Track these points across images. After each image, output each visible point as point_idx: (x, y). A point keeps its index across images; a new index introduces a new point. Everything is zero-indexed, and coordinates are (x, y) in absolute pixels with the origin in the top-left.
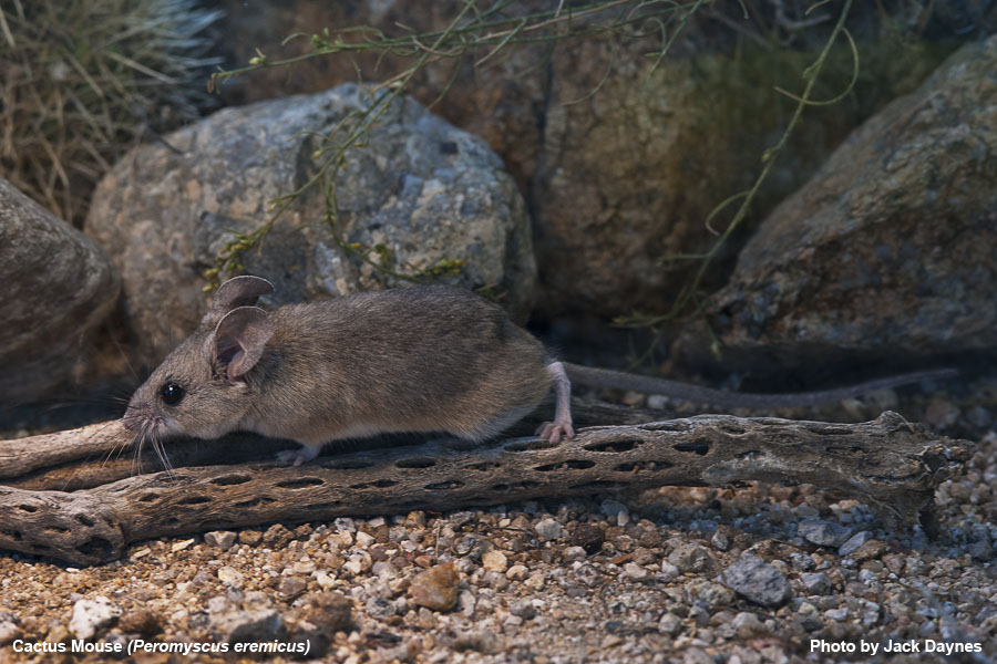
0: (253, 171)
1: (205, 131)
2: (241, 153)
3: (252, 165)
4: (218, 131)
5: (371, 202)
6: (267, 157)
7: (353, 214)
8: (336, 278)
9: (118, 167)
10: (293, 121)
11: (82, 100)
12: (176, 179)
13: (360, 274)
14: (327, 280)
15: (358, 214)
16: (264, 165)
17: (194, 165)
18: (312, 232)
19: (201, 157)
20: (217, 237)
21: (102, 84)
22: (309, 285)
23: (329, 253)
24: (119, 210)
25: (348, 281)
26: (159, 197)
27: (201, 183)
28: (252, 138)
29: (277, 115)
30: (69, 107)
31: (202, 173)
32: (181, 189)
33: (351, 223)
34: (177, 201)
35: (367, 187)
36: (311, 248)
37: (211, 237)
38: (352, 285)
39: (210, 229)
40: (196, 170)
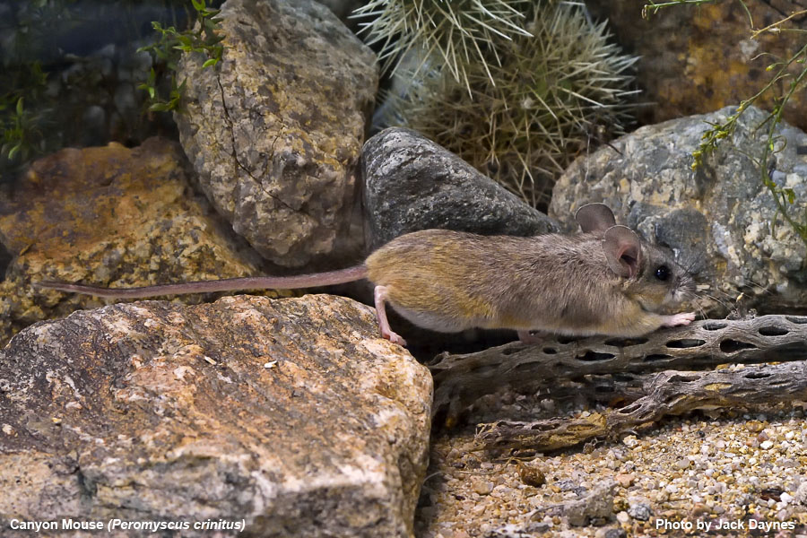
0: (667, 171)
1: (631, 142)
2: (657, 158)
3: (665, 168)
4: (640, 142)
5: (749, 191)
6: (676, 162)
7: (737, 200)
8: (727, 246)
9: (570, 170)
10: (693, 135)
11: (543, 123)
12: (612, 178)
13: (744, 242)
14: (721, 248)
15: (741, 200)
16: (674, 168)
17: (624, 168)
18: (709, 214)
19: (629, 162)
20: (643, 219)
21: (556, 111)
22: (709, 251)
23: (722, 228)
24: (572, 200)
25: (735, 248)
26: (600, 191)
27: (629, 181)
28: (665, 147)
29: (680, 131)
30: (534, 127)
31: (630, 174)
32: (616, 185)
33: (737, 206)
34: (613, 193)
35: (746, 180)
36: (709, 225)
37: (638, 219)
38: (739, 251)
39: (638, 213)
40: (626, 171)
